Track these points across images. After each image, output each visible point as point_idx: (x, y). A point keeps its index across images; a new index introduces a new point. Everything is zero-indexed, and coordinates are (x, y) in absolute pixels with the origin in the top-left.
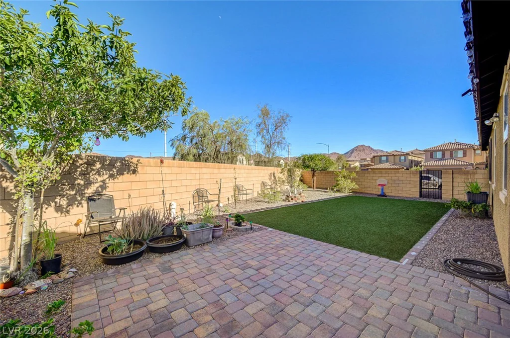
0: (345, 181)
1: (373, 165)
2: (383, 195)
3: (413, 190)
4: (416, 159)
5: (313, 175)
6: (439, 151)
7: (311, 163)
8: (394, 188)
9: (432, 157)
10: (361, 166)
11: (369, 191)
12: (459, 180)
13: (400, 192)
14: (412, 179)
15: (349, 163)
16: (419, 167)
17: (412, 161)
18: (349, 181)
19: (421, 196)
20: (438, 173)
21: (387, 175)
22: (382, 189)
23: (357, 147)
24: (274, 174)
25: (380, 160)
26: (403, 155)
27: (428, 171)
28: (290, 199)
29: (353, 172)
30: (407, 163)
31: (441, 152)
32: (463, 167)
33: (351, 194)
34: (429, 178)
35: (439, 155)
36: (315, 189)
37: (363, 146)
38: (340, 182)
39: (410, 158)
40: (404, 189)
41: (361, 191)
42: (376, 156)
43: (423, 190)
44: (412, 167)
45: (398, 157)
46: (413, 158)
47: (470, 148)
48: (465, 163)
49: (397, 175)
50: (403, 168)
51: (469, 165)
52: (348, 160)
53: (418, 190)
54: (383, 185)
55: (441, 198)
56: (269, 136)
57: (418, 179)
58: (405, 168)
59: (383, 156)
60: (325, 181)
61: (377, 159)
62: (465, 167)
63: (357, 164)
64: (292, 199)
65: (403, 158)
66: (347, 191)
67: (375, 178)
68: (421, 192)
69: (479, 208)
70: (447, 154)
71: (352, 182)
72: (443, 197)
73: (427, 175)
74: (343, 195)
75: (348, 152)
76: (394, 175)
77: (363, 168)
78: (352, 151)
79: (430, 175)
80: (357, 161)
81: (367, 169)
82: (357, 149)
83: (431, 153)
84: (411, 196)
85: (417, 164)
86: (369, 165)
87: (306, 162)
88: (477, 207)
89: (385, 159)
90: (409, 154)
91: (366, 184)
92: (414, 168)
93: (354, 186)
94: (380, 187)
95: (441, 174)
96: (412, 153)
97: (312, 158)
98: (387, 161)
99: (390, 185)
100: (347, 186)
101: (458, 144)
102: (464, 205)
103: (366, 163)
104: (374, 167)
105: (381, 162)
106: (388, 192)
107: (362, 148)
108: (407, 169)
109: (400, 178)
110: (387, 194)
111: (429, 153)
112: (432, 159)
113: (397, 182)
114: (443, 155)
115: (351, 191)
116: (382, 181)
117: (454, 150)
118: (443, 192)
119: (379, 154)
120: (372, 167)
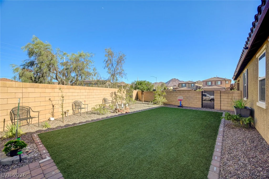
0: (160, 97)
1: (178, 88)
2: (181, 106)
3: (198, 103)
4: (199, 85)
5: (142, 94)
6: (210, 81)
7: (140, 86)
8: (187, 102)
9: (206, 84)
10: (174, 88)
11: (173, 103)
12: (224, 97)
13: (191, 104)
14: (197, 96)
15: (167, 87)
16: (200, 89)
17: (197, 86)
18: (162, 97)
19: (202, 107)
20: (212, 93)
21: (183, 94)
22: (181, 103)
23: (172, 79)
24: (115, 93)
25: (182, 85)
26: (192, 83)
27: (205, 92)
28: (117, 111)
29: (165, 92)
30: (195, 87)
31: (211, 82)
32: (221, 90)
33: (163, 105)
34: (205, 96)
35: (210, 83)
36: (143, 102)
37: (175, 79)
38: (156, 98)
39: (196, 85)
40: (193, 102)
41: (169, 104)
42: (180, 84)
43: (203, 102)
44: (197, 89)
45: (190, 84)
46: (198, 85)
47: (224, 80)
48: (222, 88)
49: (189, 94)
50: (193, 90)
51: (224, 89)
52: (168, 86)
53: (201, 103)
54: (181, 100)
55: (214, 108)
56: (113, 69)
57: (200, 96)
58: (194, 90)
59: (183, 83)
60: (150, 97)
61: (181, 85)
62: (222, 89)
63: (172, 88)
64: (119, 111)
65: (193, 85)
66: (161, 103)
67: (176, 95)
68: (202, 104)
69: (246, 120)
70: (214, 83)
71: (164, 98)
72: (215, 107)
73: (205, 94)
74: (158, 106)
75: (167, 82)
76: (187, 94)
77: (174, 90)
78: (170, 81)
79: (206, 94)
80: (172, 86)
81: (176, 90)
82: (172, 80)
83: (206, 82)
84: (197, 107)
85: (200, 88)
86: (177, 88)
87: (137, 86)
88: (245, 120)
89: (184, 85)
90: (195, 83)
91: (172, 99)
92: (198, 90)
93: (165, 100)
94: (179, 102)
95: (214, 94)
96: (197, 82)
97: (140, 83)
98: (185, 86)
99: (185, 100)
100: (161, 100)
101: (218, 78)
102: (235, 118)
103: (176, 87)
104: (179, 89)
105: (182, 87)
106: (184, 104)
107: (174, 80)
108: (195, 90)
109: (191, 96)
110: (183, 105)
111: (205, 82)
112: (206, 85)
113: (189, 98)
114: (212, 83)
115: (163, 104)
116: (180, 97)
117: (216, 81)
118: (215, 105)
119: (182, 83)
120: (178, 89)
